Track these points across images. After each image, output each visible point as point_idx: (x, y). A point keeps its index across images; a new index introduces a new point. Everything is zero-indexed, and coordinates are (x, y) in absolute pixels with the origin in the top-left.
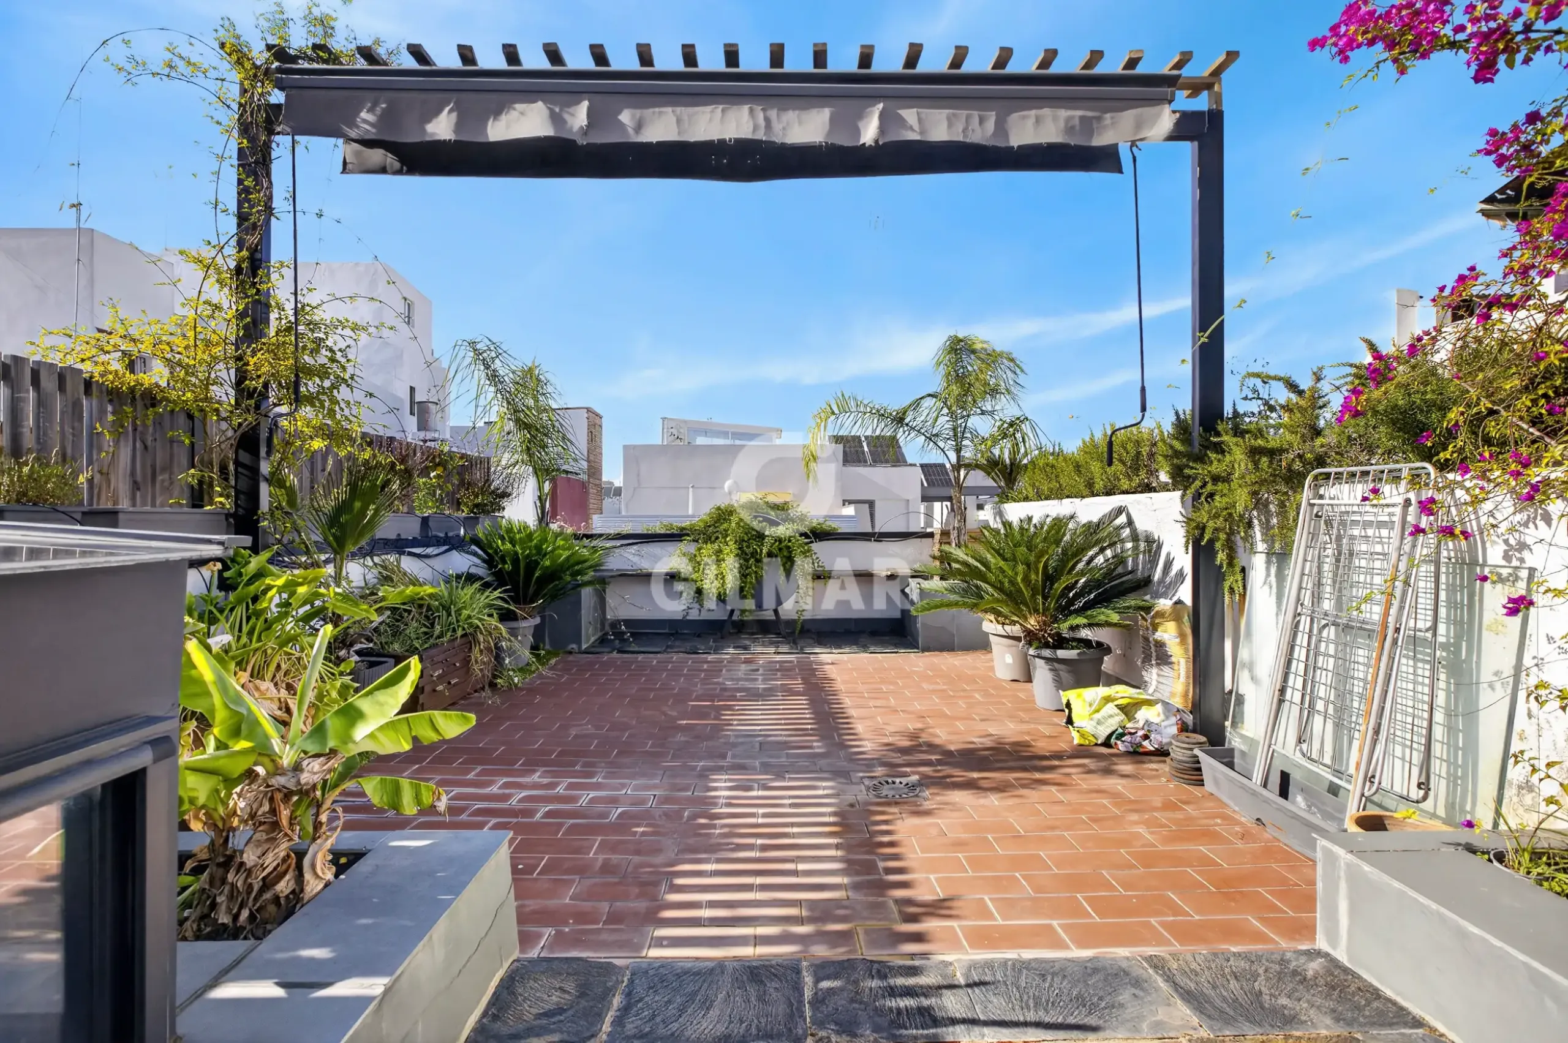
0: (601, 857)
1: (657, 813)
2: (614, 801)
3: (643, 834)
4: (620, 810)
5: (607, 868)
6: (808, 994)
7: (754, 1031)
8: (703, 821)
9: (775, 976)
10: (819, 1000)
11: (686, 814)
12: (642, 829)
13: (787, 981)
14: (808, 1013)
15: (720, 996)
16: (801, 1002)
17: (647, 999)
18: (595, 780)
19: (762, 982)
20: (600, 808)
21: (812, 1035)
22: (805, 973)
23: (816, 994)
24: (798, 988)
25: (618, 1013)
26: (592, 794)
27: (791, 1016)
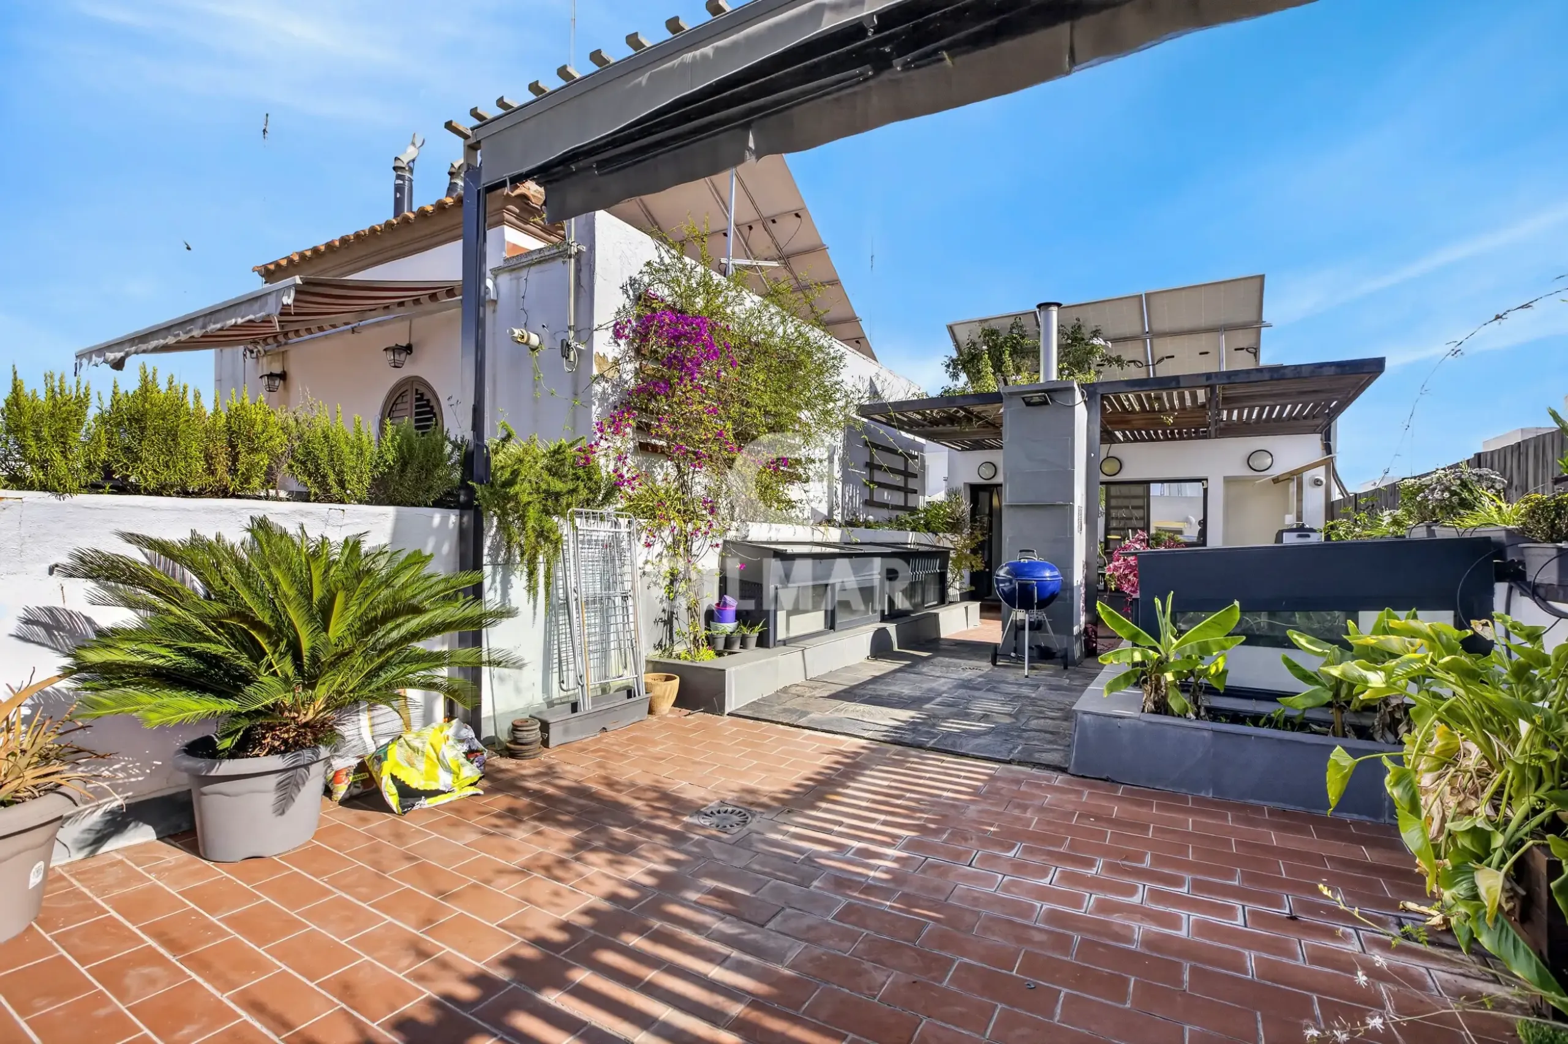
0: (1028, 815)
1: (973, 842)
2: (1019, 867)
3: (992, 825)
4: (1011, 854)
5: (1024, 808)
8: (933, 826)
11: (945, 836)
12: (992, 829)
18: (1047, 906)
20: (1036, 860)
21: (943, 733)
26: (1045, 882)
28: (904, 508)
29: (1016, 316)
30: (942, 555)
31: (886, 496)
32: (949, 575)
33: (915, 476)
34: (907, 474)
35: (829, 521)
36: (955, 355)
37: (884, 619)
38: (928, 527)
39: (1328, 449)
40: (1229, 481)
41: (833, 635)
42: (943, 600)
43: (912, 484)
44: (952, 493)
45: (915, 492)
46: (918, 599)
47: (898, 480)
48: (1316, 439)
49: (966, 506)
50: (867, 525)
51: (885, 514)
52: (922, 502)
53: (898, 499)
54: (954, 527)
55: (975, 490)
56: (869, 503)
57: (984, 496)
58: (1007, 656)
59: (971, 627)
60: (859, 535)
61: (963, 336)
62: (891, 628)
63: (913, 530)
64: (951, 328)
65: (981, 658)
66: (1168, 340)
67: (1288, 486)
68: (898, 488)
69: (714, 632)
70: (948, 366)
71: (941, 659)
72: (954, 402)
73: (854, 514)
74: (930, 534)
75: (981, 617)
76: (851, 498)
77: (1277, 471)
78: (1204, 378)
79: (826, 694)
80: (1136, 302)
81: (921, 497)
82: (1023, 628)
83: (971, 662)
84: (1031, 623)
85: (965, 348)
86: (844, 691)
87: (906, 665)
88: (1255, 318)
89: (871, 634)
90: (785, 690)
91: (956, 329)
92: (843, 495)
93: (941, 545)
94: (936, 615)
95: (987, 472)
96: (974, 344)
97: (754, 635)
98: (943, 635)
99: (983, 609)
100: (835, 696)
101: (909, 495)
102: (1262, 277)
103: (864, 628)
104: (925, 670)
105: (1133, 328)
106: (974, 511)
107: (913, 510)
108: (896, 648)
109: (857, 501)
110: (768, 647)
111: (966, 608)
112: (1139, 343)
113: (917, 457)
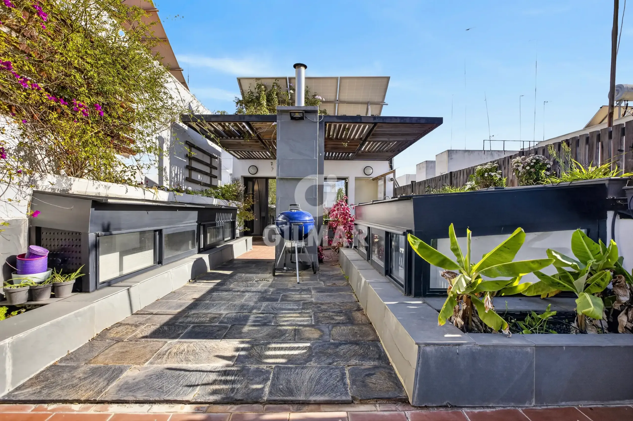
6: (269, 383)
7: (293, 370)
9: (281, 391)
10: (266, 380)
13: (277, 388)
14: (271, 375)
15: (306, 383)
16: (273, 380)
17: (336, 382)
19: (288, 388)
21: (272, 368)
22: (267, 392)
23: (265, 383)
24: (273, 385)
25: (345, 376)
27: (278, 374)
28: (210, 185)
29: (276, 79)
30: (233, 210)
31: (199, 177)
32: (237, 223)
33: (216, 168)
34: (212, 167)
35: (160, 187)
36: (241, 98)
37: (200, 251)
38: (223, 196)
39: (391, 167)
40: (357, 179)
41: (161, 269)
42: (233, 237)
43: (214, 172)
44: (235, 181)
45: (216, 177)
46: (220, 237)
47: (207, 169)
48: (387, 163)
49: (242, 188)
50: (187, 192)
51: (198, 187)
52: (220, 184)
53: (206, 180)
54: (237, 198)
55: (247, 180)
56: (189, 180)
57: (250, 184)
58: (281, 269)
59: (248, 250)
60: (182, 197)
61: (246, 88)
62: (206, 257)
63: (216, 197)
64: (239, 80)
65: (264, 271)
66: (345, 105)
67: (377, 183)
68: (206, 174)
69: (14, 287)
70: (237, 103)
71: (239, 275)
72: (244, 118)
73: (178, 185)
74: (225, 200)
75: (253, 245)
76: (176, 175)
77: (374, 175)
78: (372, 119)
79: (148, 331)
80: (335, 81)
81: (219, 181)
82: (294, 252)
83: (260, 275)
84: (298, 249)
85: (246, 95)
86: (167, 324)
87: (218, 284)
88: (381, 100)
89: (192, 263)
90: (101, 336)
91: (242, 81)
92: (171, 172)
93: (231, 206)
94: (231, 246)
95: (253, 170)
96: (252, 93)
97: (71, 282)
98: (236, 257)
99: (254, 240)
100: (158, 334)
101: (213, 179)
102: (388, 78)
103: (186, 259)
104: (232, 286)
105: (331, 97)
106: (246, 191)
107: (215, 187)
108: (209, 270)
109: (181, 178)
110: (87, 291)
111: (246, 240)
112: (333, 104)
113: (217, 158)
